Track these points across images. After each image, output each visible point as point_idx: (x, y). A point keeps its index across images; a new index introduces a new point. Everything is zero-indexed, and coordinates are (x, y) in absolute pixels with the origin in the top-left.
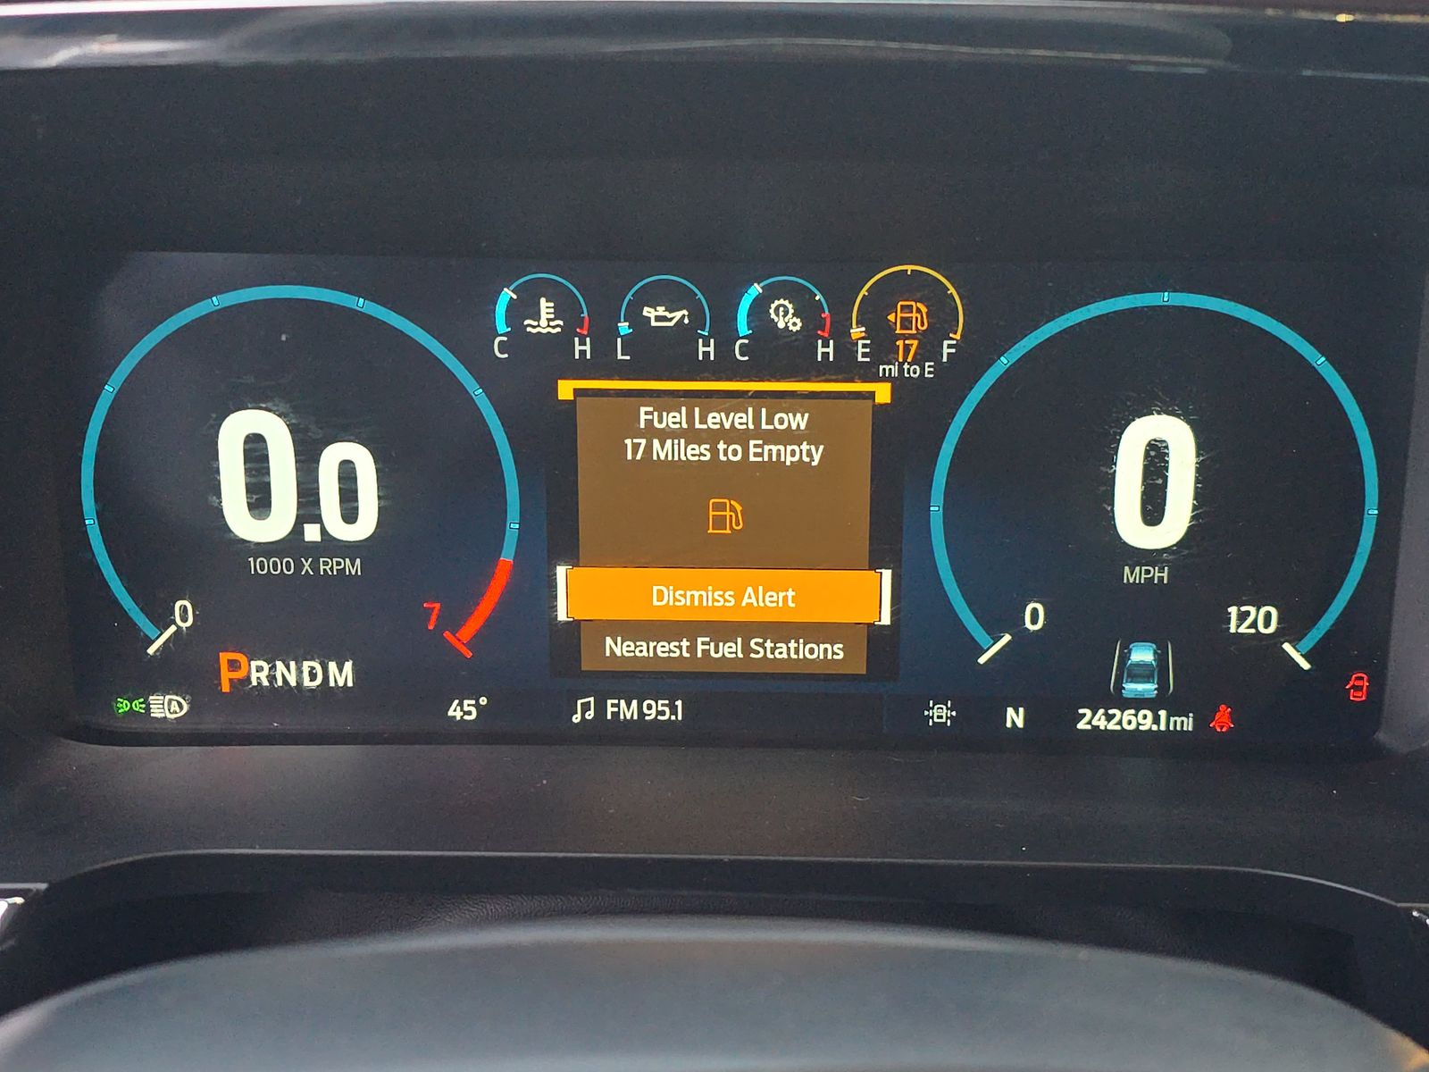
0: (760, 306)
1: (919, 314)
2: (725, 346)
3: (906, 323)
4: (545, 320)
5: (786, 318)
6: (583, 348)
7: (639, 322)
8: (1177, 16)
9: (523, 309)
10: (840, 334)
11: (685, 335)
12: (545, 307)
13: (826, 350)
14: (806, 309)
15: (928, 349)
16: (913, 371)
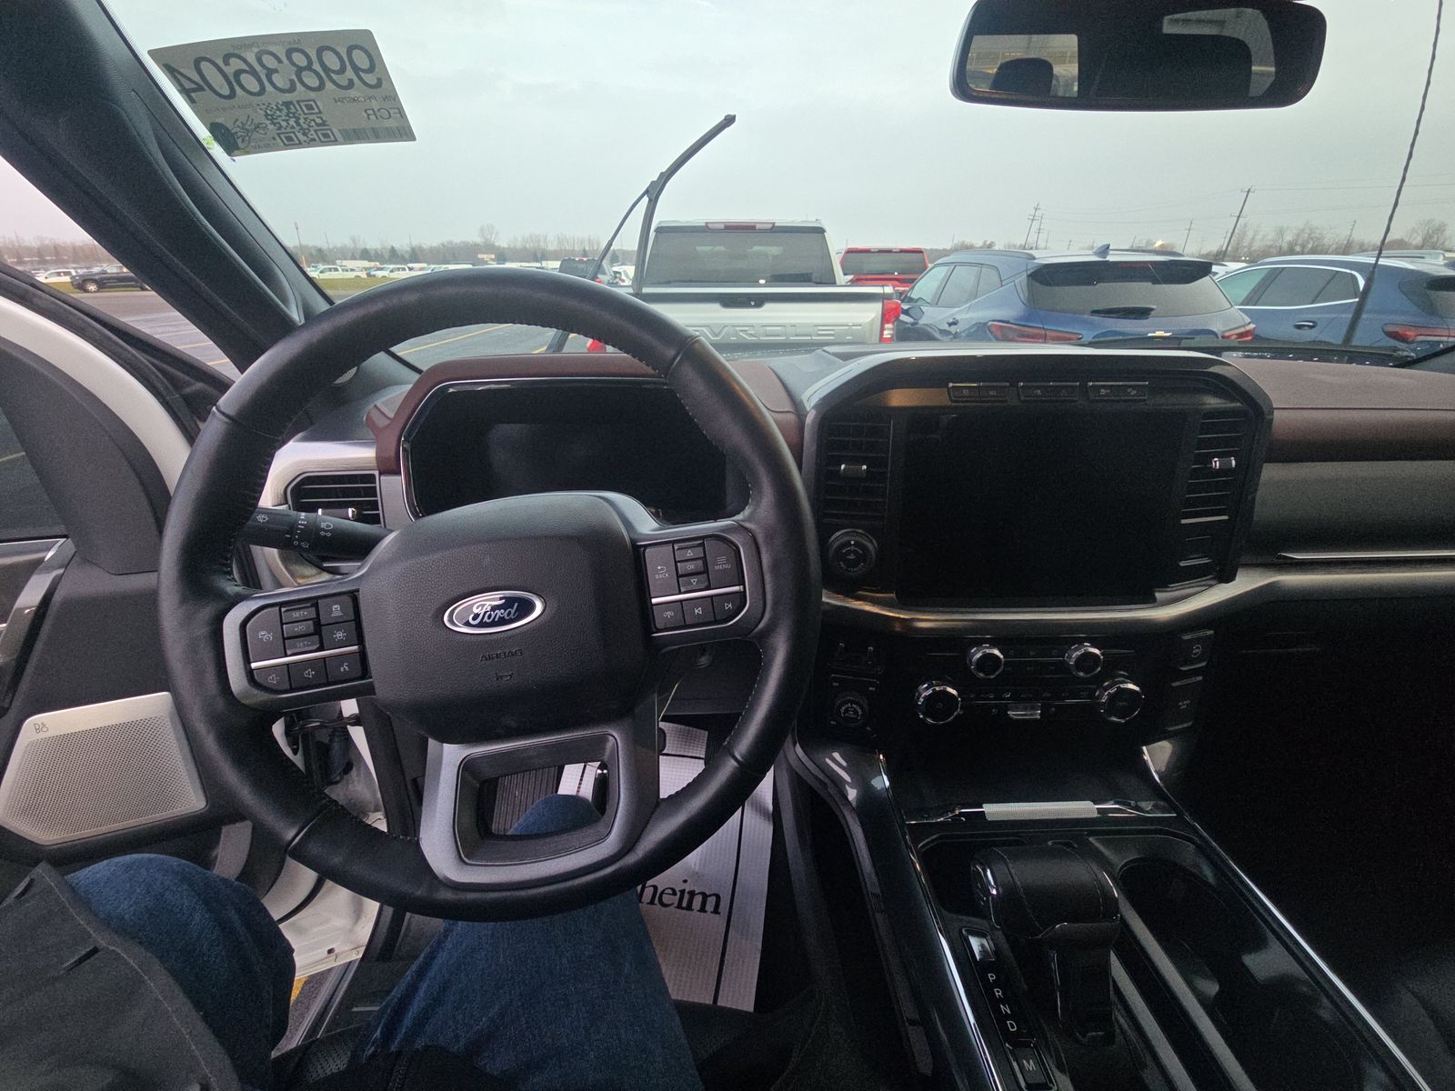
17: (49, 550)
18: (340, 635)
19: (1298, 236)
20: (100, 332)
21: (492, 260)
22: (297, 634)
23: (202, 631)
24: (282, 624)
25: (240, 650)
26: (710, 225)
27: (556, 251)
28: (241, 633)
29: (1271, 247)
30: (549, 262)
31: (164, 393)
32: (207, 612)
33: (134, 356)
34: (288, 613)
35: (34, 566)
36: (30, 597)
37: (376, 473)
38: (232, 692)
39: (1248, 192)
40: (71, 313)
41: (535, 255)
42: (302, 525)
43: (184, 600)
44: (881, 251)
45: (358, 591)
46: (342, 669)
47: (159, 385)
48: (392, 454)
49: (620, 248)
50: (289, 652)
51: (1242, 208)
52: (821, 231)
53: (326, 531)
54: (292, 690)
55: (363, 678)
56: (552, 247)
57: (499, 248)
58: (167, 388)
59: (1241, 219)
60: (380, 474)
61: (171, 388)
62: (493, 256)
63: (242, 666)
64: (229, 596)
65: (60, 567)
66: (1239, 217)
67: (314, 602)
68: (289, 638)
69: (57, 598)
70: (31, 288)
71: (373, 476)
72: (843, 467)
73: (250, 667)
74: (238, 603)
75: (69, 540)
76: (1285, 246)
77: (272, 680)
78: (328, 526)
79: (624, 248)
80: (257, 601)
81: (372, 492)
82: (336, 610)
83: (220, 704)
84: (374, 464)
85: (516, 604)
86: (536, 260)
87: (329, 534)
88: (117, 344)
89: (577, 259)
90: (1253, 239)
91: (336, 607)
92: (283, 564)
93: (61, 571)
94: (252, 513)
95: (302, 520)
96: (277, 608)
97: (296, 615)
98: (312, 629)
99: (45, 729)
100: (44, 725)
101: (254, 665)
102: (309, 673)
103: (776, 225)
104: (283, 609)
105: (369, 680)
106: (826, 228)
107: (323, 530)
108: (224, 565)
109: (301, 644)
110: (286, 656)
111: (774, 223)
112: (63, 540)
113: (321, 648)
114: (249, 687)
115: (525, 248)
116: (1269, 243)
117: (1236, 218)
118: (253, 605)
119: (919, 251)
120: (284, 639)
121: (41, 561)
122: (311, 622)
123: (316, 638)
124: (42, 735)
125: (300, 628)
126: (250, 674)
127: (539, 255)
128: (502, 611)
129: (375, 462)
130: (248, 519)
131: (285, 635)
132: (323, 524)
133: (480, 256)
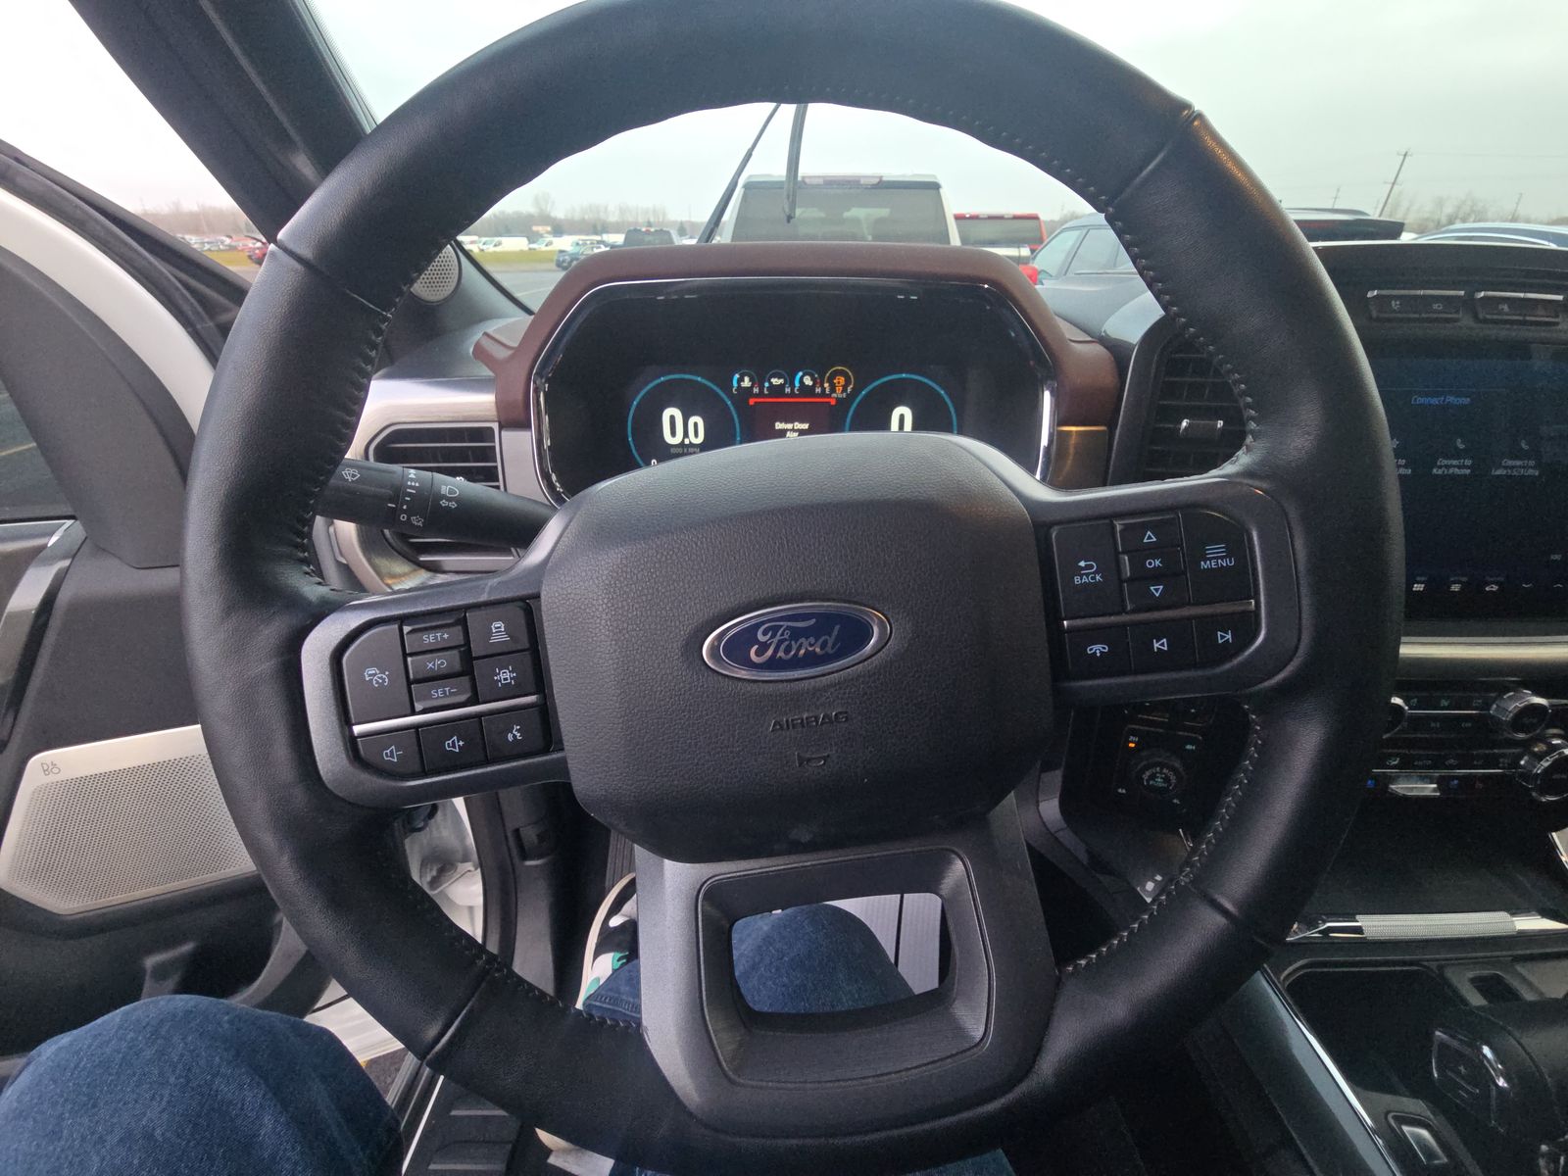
0: (802, 378)
1: (842, 380)
2: (792, 390)
3: (839, 383)
4: (747, 383)
5: (808, 381)
6: (756, 390)
7: (771, 383)
8: (901, 282)
9: (741, 380)
10: (822, 386)
11: (782, 386)
12: (746, 379)
13: (818, 390)
14: (813, 379)
15: (844, 389)
16: (840, 396)
17: (51, 534)
18: (505, 676)
19: (1459, 208)
20: (103, 226)
21: (548, 233)
22: (430, 674)
23: (263, 666)
24: (405, 655)
25: (332, 701)
26: (807, 180)
27: (617, 223)
28: (332, 670)
29: (1427, 219)
30: (610, 235)
31: (193, 317)
32: (271, 632)
33: (150, 263)
34: (414, 636)
35: (33, 556)
36: (27, 595)
37: (495, 426)
38: (320, 778)
39: (1405, 155)
40: (67, 199)
41: (595, 227)
42: (411, 487)
43: (229, 610)
44: (991, 218)
45: (537, 596)
46: (510, 737)
47: (186, 308)
48: (520, 397)
49: (687, 219)
50: (418, 707)
51: (1397, 175)
52: (935, 187)
53: (449, 499)
54: (425, 774)
55: (546, 751)
56: (613, 218)
57: (555, 219)
58: (198, 313)
59: (1396, 187)
60: (501, 428)
61: (203, 313)
62: (549, 229)
63: (337, 730)
64: (310, 603)
65: (65, 558)
66: (1394, 184)
67: (458, 617)
68: (418, 681)
69: (64, 597)
70: (15, 163)
71: (491, 430)
72: (1184, 424)
73: (351, 731)
74: (328, 615)
75: (78, 522)
76: (1444, 220)
77: (391, 755)
78: (451, 491)
79: (693, 220)
80: (358, 613)
81: (488, 454)
82: (499, 631)
83: (300, 797)
84: (493, 412)
85: (837, 627)
86: (596, 233)
87: (453, 505)
88: (126, 244)
89: (644, 229)
90: (1408, 209)
91: (498, 626)
92: (365, 555)
93: (66, 563)
94: (336, 466)
95: (412, 480)
96: (396, 627)
97: (430, 639)
98: (457, 667)
99: (55, 770)
100: (54, 765)
101: (357, 729)
102: (454, 744)
103: (884, 179)
104: (406, 629)
105: (555, 756)
106: (942, 183)
107: (444, 497)
108: (297, 546)
109: (438, 694)
110: (413, 713)
111: (881, 177)
112: (72, 521)
113: (474, 700)
114: (351, 769)
115: (584, 219)
116: (1426, 215)
117: (1390, 186)
118: (353, 620)
119: (1035, 218)
120: (409, 683)
121: (44, 547)
122: (455, 652)
123: (465, 680)
124: (52, 778)
125: (437, 663)
126: (351, 743)
127: (599, 228)
128: (812, 640)
129: (494, 409)
130: (331, 473)
131: (411, 676)
132: (443, 487)
133: (535, 228)
